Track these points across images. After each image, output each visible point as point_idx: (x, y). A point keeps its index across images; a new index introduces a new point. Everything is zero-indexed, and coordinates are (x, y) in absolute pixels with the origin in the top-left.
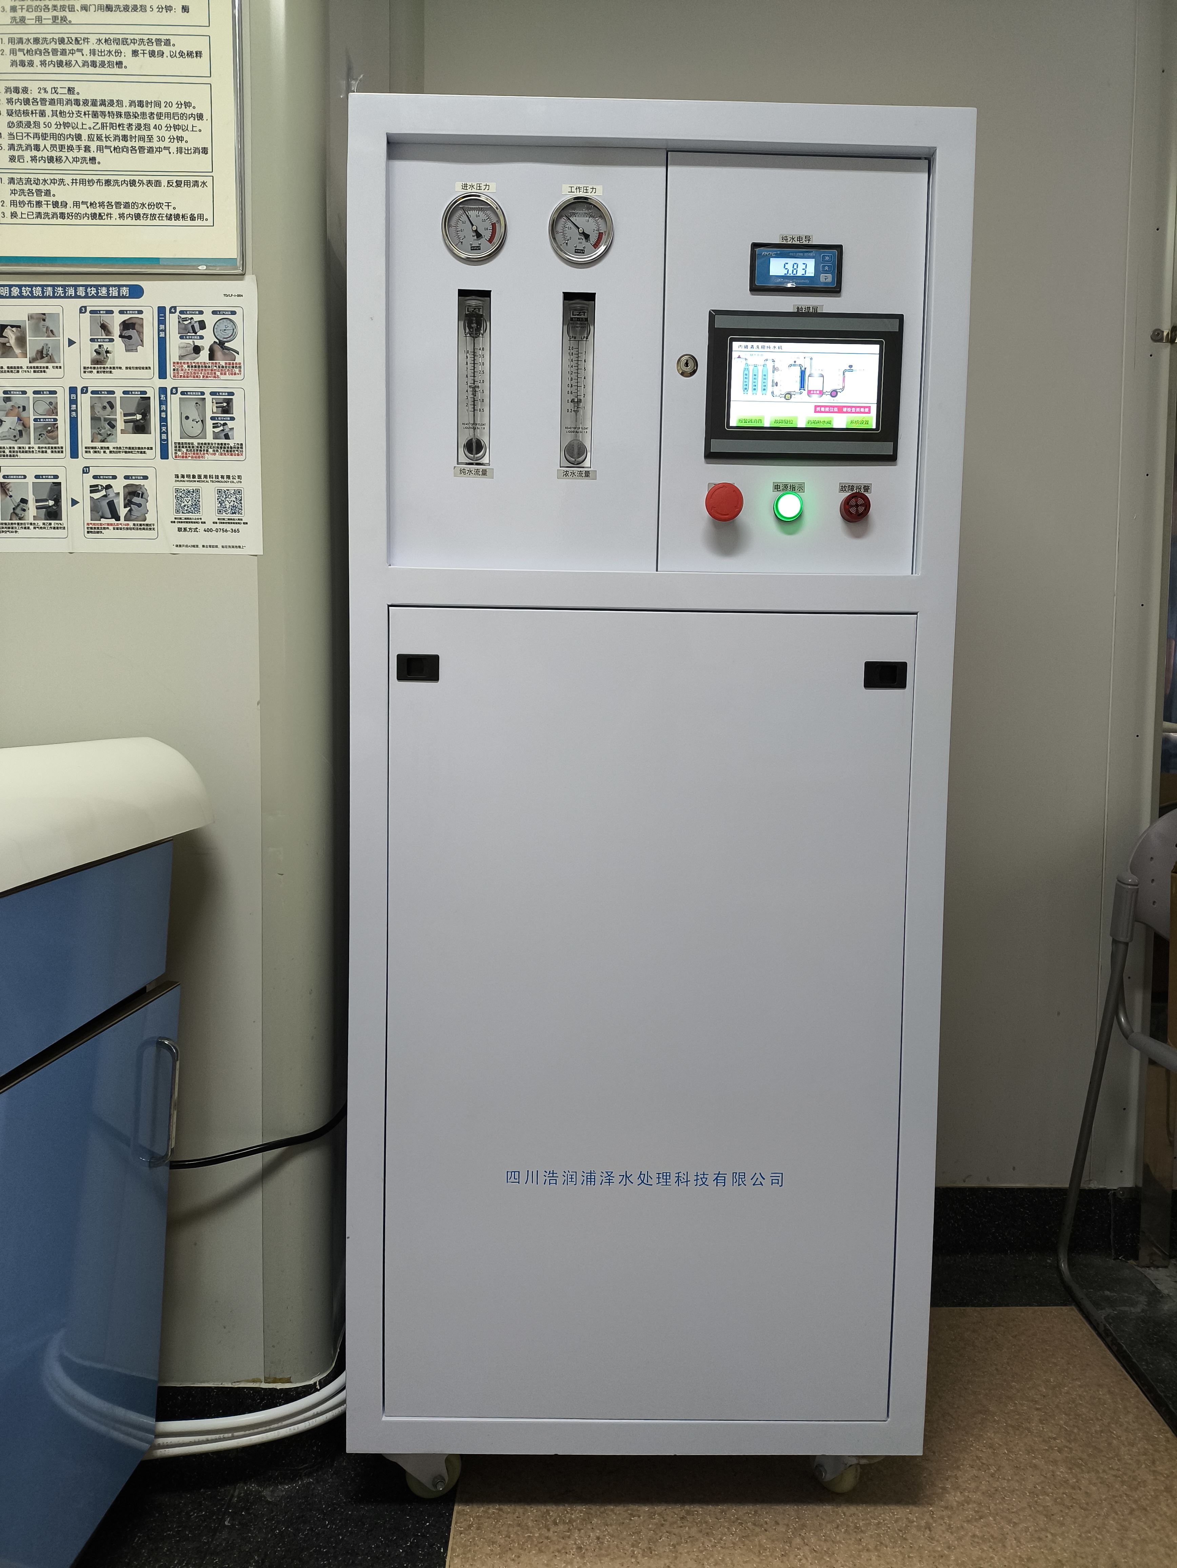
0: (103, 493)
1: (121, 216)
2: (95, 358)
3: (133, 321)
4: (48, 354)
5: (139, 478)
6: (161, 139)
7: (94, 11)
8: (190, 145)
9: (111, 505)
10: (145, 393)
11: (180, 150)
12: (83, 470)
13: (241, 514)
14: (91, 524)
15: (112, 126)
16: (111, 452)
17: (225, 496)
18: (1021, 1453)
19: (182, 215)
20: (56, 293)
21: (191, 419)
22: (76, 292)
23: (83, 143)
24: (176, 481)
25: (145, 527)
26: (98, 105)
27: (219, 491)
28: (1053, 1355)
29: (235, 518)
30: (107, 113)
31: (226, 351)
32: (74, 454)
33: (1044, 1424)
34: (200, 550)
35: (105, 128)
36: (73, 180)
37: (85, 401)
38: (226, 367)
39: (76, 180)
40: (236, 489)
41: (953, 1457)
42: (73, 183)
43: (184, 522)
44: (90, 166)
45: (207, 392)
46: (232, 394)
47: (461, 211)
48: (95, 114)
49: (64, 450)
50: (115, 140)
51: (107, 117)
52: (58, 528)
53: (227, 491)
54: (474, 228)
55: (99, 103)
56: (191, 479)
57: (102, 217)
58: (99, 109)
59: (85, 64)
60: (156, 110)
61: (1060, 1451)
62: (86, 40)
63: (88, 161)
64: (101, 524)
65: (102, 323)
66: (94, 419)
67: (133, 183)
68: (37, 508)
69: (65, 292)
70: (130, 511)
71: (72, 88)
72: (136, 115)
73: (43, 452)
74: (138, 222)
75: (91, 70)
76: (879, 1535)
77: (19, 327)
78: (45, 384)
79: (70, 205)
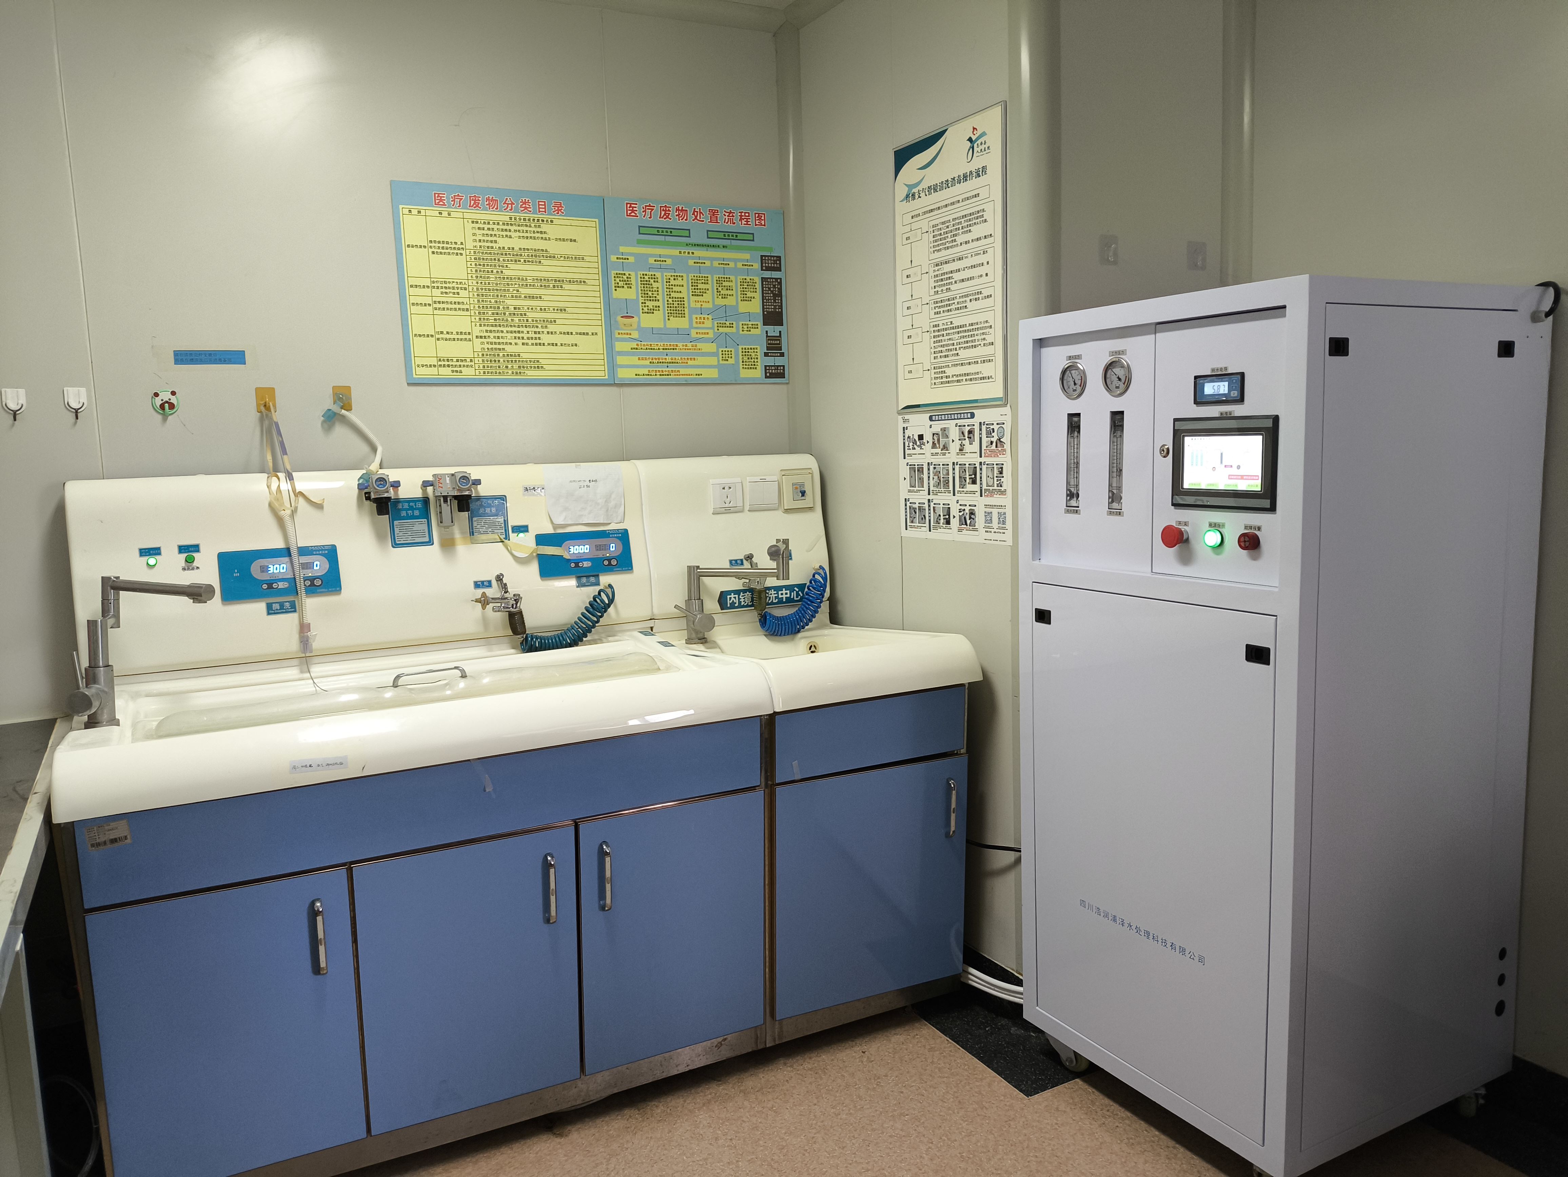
0: (963, 513)
1: (966, 380)
2: (960, 448)
3: (972, 430)
4: (947, 447)
5: (973, 506)
6: (978, 340)
7: (958, 283)
8: (988, 342)
10: (975, 464)
11: (984, 345)
12: (957, 501)
13: (1005, 525)
14: (960, 527)
15: (963, 337)
16: (965, 493)
17: (1001, 516)
19: (986, 377)
20: (948, 418)
21: (989, 478)
22: (955, 417)
23: (954, 347)
24: (985, 508)
25: (975, 530)
26: (959, 328)
27: (998, 513)
29: (1004, 527)
30: (962, 331)
31: (1001, 443)
32: (954, 495)
35: (961, 338)
37: (957, 467)
38: (1001, 451)
40: (1004, 512)
42: (952, 366)
43: (987, 528)
44: (957, 358)
45: (995, 464)
46: (1003, 464)
47: (1067, 372)
48: (959, 333)
49: (951, 492)
50: (964, 343)
51: (962, 333)
52: (952, 529)
53: (1001, 513)
54: (1073, 380)
56: (990, 507)
57: (961, 381)
58: (960, 330)
59: (956, 309)
60: (977, 327)
62: (956, 298)
63: (956, 355)
64: (962, 528)
65: (962, 431)
66: (960, 477)
67: (971, 363)
68: (943, 519)
69: (951, 417)
70: (971, 522)
71: (951, 322)
72: (971, 331)
73: (945, 493)
74: (970, 383)
75: (957, 312)
77: (938, 434)
78: (945, 461)
79: (951, 377)
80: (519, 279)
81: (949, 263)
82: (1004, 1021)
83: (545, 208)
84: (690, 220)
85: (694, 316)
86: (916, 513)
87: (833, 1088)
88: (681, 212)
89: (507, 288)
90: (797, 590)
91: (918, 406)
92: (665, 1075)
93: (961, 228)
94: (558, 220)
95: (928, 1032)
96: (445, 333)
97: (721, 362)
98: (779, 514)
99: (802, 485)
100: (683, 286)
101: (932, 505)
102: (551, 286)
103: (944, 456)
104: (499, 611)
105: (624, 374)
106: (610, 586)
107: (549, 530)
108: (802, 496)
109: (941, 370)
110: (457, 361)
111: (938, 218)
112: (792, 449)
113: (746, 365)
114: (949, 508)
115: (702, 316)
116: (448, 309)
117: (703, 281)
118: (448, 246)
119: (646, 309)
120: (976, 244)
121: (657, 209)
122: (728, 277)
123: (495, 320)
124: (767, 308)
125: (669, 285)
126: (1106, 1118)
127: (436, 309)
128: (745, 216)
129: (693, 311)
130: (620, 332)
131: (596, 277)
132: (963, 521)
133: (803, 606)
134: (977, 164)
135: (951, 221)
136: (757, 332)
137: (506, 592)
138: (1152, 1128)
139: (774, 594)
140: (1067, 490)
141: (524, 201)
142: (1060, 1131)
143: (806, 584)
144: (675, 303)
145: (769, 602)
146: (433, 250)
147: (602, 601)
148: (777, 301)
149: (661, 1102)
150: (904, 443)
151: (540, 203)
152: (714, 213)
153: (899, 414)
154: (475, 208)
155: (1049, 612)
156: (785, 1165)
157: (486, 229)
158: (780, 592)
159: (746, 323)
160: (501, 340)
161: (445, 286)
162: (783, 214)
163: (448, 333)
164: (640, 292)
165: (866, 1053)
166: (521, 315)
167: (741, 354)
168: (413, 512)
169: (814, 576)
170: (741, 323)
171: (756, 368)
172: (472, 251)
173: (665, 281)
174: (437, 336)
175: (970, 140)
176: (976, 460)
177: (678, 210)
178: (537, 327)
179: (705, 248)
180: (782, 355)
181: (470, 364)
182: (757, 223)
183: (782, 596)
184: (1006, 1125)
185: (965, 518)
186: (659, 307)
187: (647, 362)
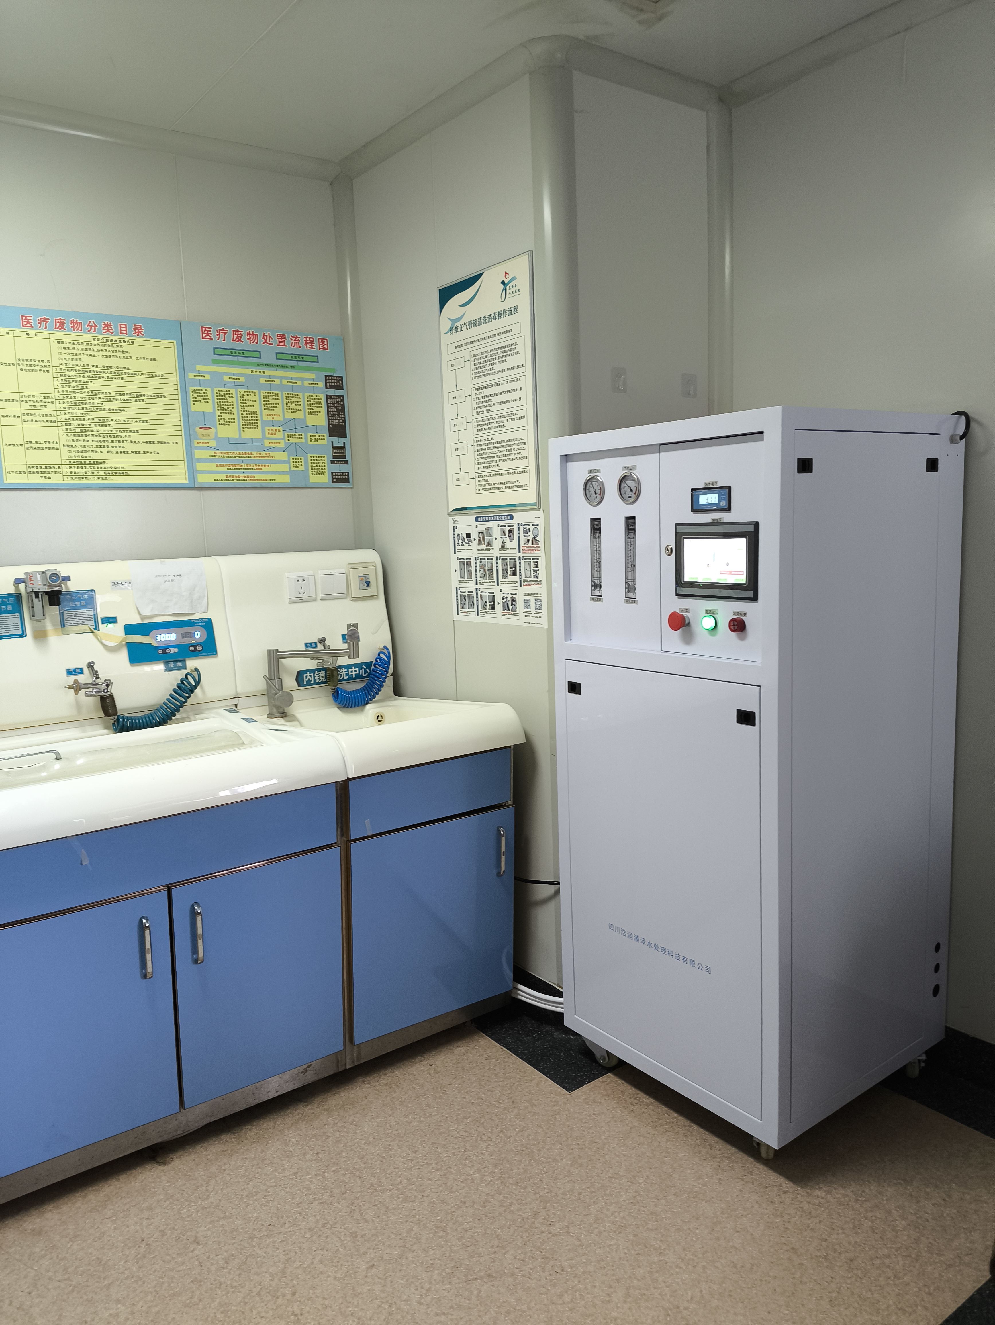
0: (506, 600)
1: (506, 488)
2: (502, 545)
3: (511, 529)
4: (490, 544)
5: (514, 594)
6: (515, 454)
7: (496, 405)
8: (523, 456)
10: (515, 559)
11: (520, 458)
12: (500, 591)
13: (542, 610)
14: (503, 613)
15: (502, 451)
16: (507, 583)
17: (537, 603)
19: (521, 485)
20: (491, 519)
22: (497, 518)
23: (496, 459)
24: (524, 596)
25: (517, 615)
27: (536, 600)
29: (540, 613)
30: (501, 446)
31: (536, 541)
32: (498, 585)
35: (500, 452)
36: (493, 474)
37: (500, 561)
38: (536, 548)
40: (540, 599)
43: (526, 613)
44: (497, 468)
45: (531, 558)
46: (538, 559)
47: (589, 483)
48: (498, 447)
49: (495, 582)
50: (503, 456)
52: (495, 614)
54: (594, 490)
55: (499, 442)
56: (528, 596)
57: (501, 488)
59: (495, 427)
60: (514, 442)
62: (495, 417)
64: (505, 613)
65: (503, 530)
66: (503, 570)
67: (508, 474)
68: (489, 606)
69: (494, 519)
71: (492, 438)
72: (509, 445)
73: (490, 583)
75: (497, 429)
76: (757, 1179)
77: (482, 533)
78: (490, 556)
79: (493, 484)
80: (103, 393)
81: (488, 388)
82: (549, 1028)
83: (126, 330)
84: (260, 343)
85: (267, 428)
86: (465, 600)
87: (405, 1099)
88: (252, 336)
89: (92, 402)
90: (365, 667)
91: (465, 509)
92: (257, 1102)
93: (497, 358)
94: (138, 340)
95: (485, 1043)
96: (34, 442)
97: (293, 469)
98: (348, 602)
99: (367, 576)
100: (255, 401)
101: (479, 593)
102: (134, 400)
103: (488, 552)
104: (91, 696)
105: (203, 479)
106: (196, 670)
107: (137, 620)
108: (367, 586)
109: (484, 478)
110: (46, 467)
111: (478, 349)
112: (358, 545)
113: (315, 471)
114: (494, 596)
115: (274, 428)
116: (36, 421)
117: (274, 397)
118: (36, 364)
119: (222, 421)
120: (511, 372)
121: (230, 333)
122: (296, 393)
123: (81, 430)
124: (332, 422)
125: (243, 400)
126: (634, 1105)
127: (25, 420)
128: (310, 341)
129: (265, 423)
130: (199, 441)
131: (176, 392)
132: (506, 607)
133: (370, 682)
134: (509, 303)
135: (489, 352)
136: (324, 442)
137: (97, 678)
138: (671, 1111)
139: (345, 671)
140: (592, 581)
141: (106, 324)
142: (597, 1120)
143: (372, 662)
144: (248, 416)
145: (341, 678)
146: (21, 367)
147: (189, 683)
148: (340, 416)
149: (254, 1126)
150: (454, 540)
151: (122, 326)
152: (281, 338)
153: (449, 515)
154: (60, 329)
155: (579, 684)
156: (366, 1172)
157: (71, 348)
158: (350, 670)
159: (314, 434)
160: (87, 449)
161: (33, 400)
162: (344, 340)
163: (36, 442)
164: (217, 406)
165: (433, 1065)
166: (106, 425)
167: (310, 462)
168: (6, 607)
169: (379, 655)
170: (309, 435)
171: (324, 474)
172: (58, 369)
173: (239, 396)
174: (27, 445)
175: (503, 282)
176: (516, 555)
177: (249, 334)
178: (121, 437)
179: (275, 368)
180: (347, 463)
181: (58, 470)
182: (321, 347)
183: (352, 673)
184: (553, 1119)
185: (507, 604)
186: (234, 419)
187: (225, 469)
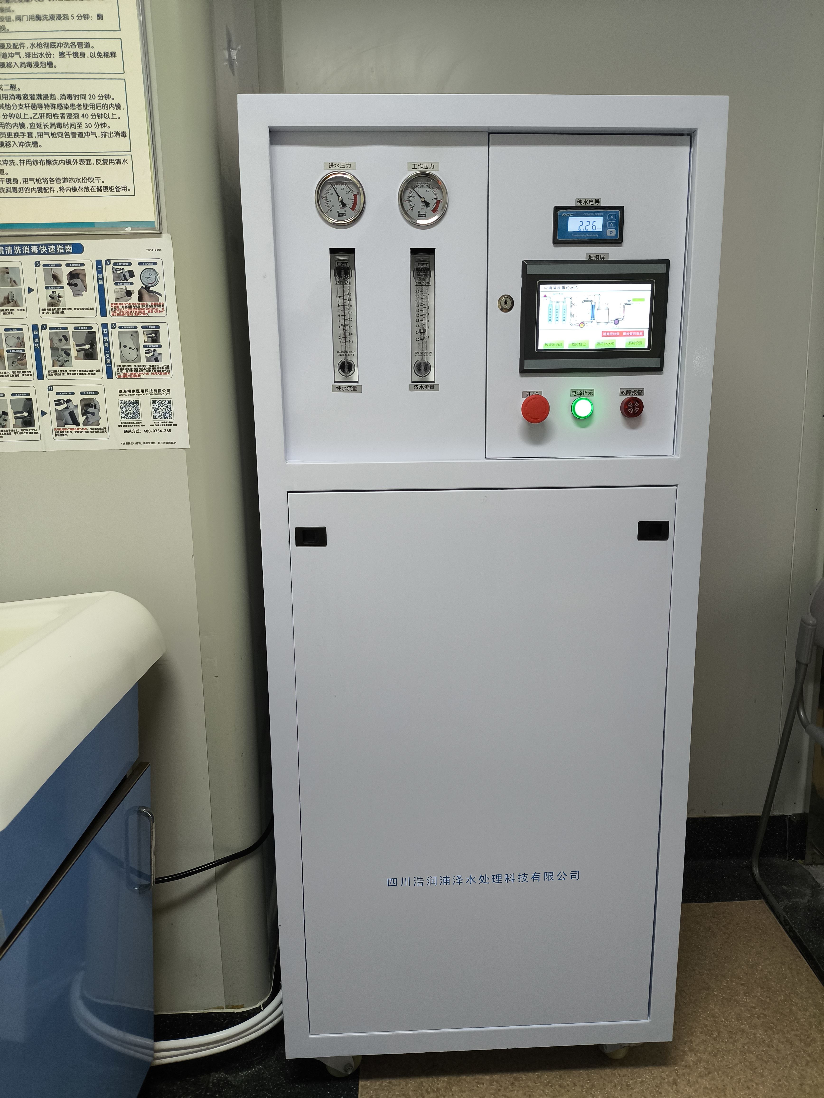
0: (65, 405)
1: (62, 189)
2: (50, 301)
3: (78, 272)
4: (13, 300)
5: (91, 393)
6: (88, 125)
7: (27, 21)
8: (112, 130)
9: (72, 415)
11: (104, 134)
12: (48, 389)
13: (171, 418)
14: (58, 429)
15: (48, 115)
16: (68, 374)
17: (158, 405)
18: (733, 1020)
19: (110, 187)
20: (15, 251)
21: (128, 348)
22: (30, 250)
23: (26, 130)
24: (120, 395)
25: (99, 430)
26: (36, 98)
27: (154, 402)
28: (751, 940)
29: (167, 421)
30: (43, 105)
31: (151, 293)
32: (40, 377)
33: (746, 996)
34: (142, 446)
35: (43, 117)
36: (21, 160)
38: (152, 307)
39: (23, 160)
40: (166, 399)
41: (688, 1025)
42: (21, 163)
43: (129, 426)
44: (33, 149)
45: (139, 326)
47: (329, 185)
48: (34, 107)
49: (32, 373)
50: (51, 127)
51: (44, 109)
52: (32, 433)
53: (159, 402)
54: (340, 199)
55: (36, 97)
56: (132, 393)
57: (46, 190)
58: (37, 102)
59: (23, 64)
60: (82, 102)
61: (758, 1017)
62: (22, 45)
63: (31, 145)
64: (65, 429)
65: (53, 274)
66: (53, 349)
67: (69, 162)
68: (15, 419)
69: (22, 251)
70: (87, 418)
71: (13, 85)
72: (67, 106)
73: (16, 376)
74: (75, 194)
75: (28, 70)
76: (643, 1090)
78: (12, 323)
79: (21, 181)
103: (10, 316)
155: (321, 529)
176: (93, 321)
